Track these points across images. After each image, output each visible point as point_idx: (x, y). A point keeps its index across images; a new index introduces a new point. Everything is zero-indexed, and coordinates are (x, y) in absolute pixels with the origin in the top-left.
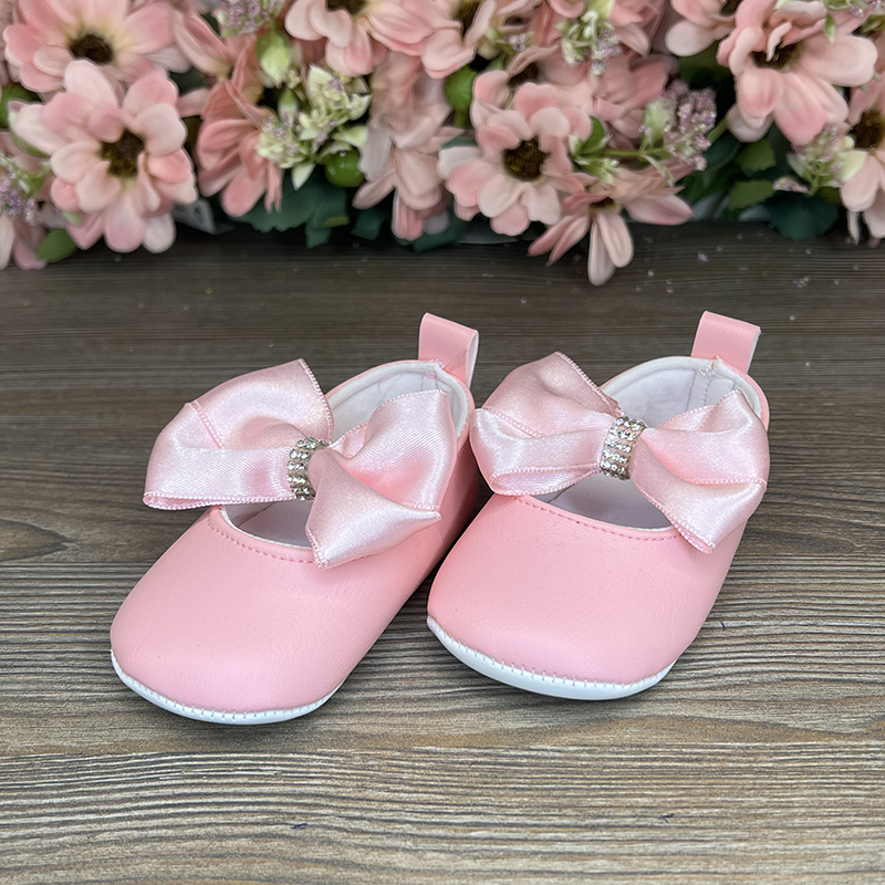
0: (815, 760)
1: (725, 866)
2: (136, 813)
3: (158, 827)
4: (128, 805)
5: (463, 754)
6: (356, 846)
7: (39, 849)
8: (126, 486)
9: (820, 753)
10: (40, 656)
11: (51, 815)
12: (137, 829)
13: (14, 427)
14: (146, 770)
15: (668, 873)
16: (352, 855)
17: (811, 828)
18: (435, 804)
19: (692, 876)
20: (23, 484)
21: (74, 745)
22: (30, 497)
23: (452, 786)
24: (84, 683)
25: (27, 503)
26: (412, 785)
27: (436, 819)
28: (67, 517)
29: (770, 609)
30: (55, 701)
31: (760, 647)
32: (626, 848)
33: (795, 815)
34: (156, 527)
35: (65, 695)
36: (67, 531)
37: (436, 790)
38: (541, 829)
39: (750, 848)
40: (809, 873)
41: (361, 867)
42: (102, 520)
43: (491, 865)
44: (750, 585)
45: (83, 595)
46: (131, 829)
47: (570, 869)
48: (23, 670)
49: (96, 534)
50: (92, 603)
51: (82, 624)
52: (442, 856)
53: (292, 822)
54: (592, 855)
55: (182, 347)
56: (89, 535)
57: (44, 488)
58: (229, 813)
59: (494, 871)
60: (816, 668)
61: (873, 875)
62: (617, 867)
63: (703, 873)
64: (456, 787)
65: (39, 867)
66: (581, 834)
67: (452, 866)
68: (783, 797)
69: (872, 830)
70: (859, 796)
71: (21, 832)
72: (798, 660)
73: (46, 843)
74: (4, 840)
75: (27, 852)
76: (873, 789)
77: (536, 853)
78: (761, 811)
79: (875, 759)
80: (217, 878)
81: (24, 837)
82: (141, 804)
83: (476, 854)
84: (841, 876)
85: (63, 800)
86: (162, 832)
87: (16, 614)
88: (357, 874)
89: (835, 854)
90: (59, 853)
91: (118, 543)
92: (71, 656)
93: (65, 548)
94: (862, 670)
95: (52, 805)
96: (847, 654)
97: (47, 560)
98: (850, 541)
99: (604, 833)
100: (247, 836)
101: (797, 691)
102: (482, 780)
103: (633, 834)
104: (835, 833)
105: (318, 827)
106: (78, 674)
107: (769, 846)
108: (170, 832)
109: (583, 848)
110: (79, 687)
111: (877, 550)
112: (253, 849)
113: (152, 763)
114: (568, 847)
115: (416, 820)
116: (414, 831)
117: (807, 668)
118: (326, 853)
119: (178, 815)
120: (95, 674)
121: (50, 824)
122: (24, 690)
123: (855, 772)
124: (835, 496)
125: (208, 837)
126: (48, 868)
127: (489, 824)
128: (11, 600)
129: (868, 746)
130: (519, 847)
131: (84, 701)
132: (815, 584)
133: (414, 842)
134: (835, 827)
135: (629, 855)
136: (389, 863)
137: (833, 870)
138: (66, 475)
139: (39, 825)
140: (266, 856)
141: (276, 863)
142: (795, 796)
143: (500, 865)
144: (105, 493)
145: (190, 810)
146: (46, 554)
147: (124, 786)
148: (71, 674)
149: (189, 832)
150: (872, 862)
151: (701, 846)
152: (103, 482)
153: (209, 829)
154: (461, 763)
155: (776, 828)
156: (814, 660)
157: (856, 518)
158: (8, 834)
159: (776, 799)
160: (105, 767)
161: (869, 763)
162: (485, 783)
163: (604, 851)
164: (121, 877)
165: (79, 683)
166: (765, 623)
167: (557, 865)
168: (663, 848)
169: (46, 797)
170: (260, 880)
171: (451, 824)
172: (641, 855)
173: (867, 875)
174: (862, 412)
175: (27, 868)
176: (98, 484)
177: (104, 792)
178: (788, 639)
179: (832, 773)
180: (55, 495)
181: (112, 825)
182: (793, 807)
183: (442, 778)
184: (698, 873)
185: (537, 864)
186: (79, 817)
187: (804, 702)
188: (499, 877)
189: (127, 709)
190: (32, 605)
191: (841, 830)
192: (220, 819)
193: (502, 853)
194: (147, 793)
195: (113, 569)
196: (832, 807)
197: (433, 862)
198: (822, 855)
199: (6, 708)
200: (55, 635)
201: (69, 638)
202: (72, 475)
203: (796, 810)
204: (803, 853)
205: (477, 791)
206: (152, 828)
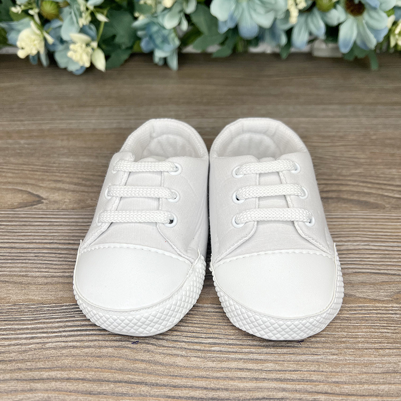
0: (368, 314)
1: (327, 368)
2: (64, 334)
3: (73, 341)
4: (61, 329)
5: (209, 307)
6: (160, 353)
7: (20, 351)
8: (71, 173)
9: (370, 310)
10: (29, 255)
11: (27, 334)
12: (64, 342)
13: (26, 146)
14: (69, 312)
15: (301, 371)
16: (158, 358)
17: (366, 349)
18: (196, 333)
19: (312, 373)
20: (27, 172)
21: (39, 299)
22: (31, 179)
23: (204, 324)
24: (46, 268)
25: (29, 181)
26: (186, 323)
27: (196, 340)
28: (45, 188)
29: (348, 237)
30: (33, 277)
31: (344, 256)
32: (282, 358)
33: (359, 342)
34: (82, 193)
35: (38, 274)
36: (43, 194)
37: (197, 325)
38: (243, 347)
39: (338, 359)
40: (366, 373)
41: (162, 364)
42: (59, 189)
43: (220, 365)
44: (339, 225)
45: (49, 225)
46: (61, 342)
47: (256, 368)
48: (21, 261)
49: (56, 196)
50: (52, 229)
51: (47, 239)
52: (198, 359)
53: (132, 340)
54: (266, 361)
55: (98, 109)
56: (53, 197)
57: (36, 174)
58: (105, 335)
59: (221, 368)
60: (368, 267)
61: (396, 375)
62: (278, 368)
63: (317, 371)
64: (206, 324)
65: (20, 360)
66: (261, 350)
67: (202, 365)
68: (354, 332)
69: (395, 351)
70: (389, 333)
71: (13, 342)
72: (360, 263)
73: (23, 348)
74: (5, 346)
75: (15, 352)
76: (395, 329)
77: (241, 359)
78: (344, 339)
79: (396, 314)
80: (97, 368)
81: (14, 345)
82: (66, 329)
83: (214, 359)
84: (381, 375)
85: (33, 326)
86: (74, 344)
87: (19, 234)
88: (160, 368)
89: (378, 363)
90: (28, 353)
91: (65, 200)
92: (41, 255)
93: (42, 203)
94: (389, 268)
95: (27, 329)
96: (382, 260)
97: (35, 208)
98: (384, 203)
99: (272, 349)
100: (111, 347)
101: (360, 278)
102: (218, 321)
103: (285, 350)
104: (378, 352)
105: (143, 343)
106: (44, 264)
107: (347, 358)
108: (78, 344)
109: (262, 357)
110: (44, 270)
111: (395, 208)
112: (114, 354)
113: (73, 309)
114: (256, 356)
115: (187, 340)
116: (186, 346)
117: (365, 267)
118: (146, 356)
119: (82, 335)
120: (51, 264)
121: (26, 338)
122: (20, 271)
123: (386, 320)
124: (377, 181)
125: (94, 347)
126: (24, 361)
127: (220, 344)
128: (18, 228)
129: (392, 307)
130: (233, 356)
131: (45, 277)
132: (368, 224)
133: (186, 352)
134: (378, 349)
135: (283, 361)
136: (174, 362)
137: (377, 372)
138: (46, 168)
139: (21, 339)
140: (119, 357)
141: (124, 361)
142: (359, 332)
143: (224, 365)
144: (61, 177)
145: (88, 333)
146: (34, 205)
147: (59, 320)
148: (41, 264)
149: (86, 344)
150: (394, 368)
151: (316, 357)
152: (61, 172)
153: (95, 343)
154: (209, 312)
155: (350, 349)
156: (367, 263)
157: (386, 192)
158: (8, 343)
159: (350, 334)
160: (52, 310)
161: (393, 316)
162: (219, 323)
163: (272, 359)
164: (55, 366)
165: (44, 268)
166: (346, 244)
167: (250, 366)
168: (299, 358)
169: (25, 325)
170: (116, 369)
171: (203, 343)
172: (288, 361)
173: (393, 375)
174: (388, 141)
175: (14, 360)
176: (59, 173)
177: (51, 323)
178: (356, 252)
179: (376, 320)
180: (40, 178)
181: (53, 339)
182: (358, 338)
183: (200, 319)
184: (314, 371)
185: (241, 365)
186: (39, 335)
187: (363, 284)
188: (223, 371)
189: (63, 281)
190: (27, 229)
191: (381, 350)
192: (100, 338)
193: (225, 359)
194: (69, 324)
195: (62, 213)
196: (376, 338)
197: (194, 363)
198: (372, 364)
199: (12, 280)
200: (35, 244)
201: (41, 246)
202: (48, 168)
203: (359, 340)
204: (363, 362)
205: (215, 326)
206: (70, 342)
